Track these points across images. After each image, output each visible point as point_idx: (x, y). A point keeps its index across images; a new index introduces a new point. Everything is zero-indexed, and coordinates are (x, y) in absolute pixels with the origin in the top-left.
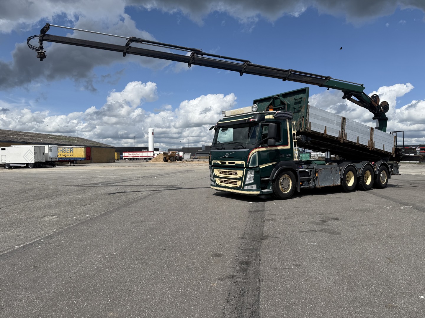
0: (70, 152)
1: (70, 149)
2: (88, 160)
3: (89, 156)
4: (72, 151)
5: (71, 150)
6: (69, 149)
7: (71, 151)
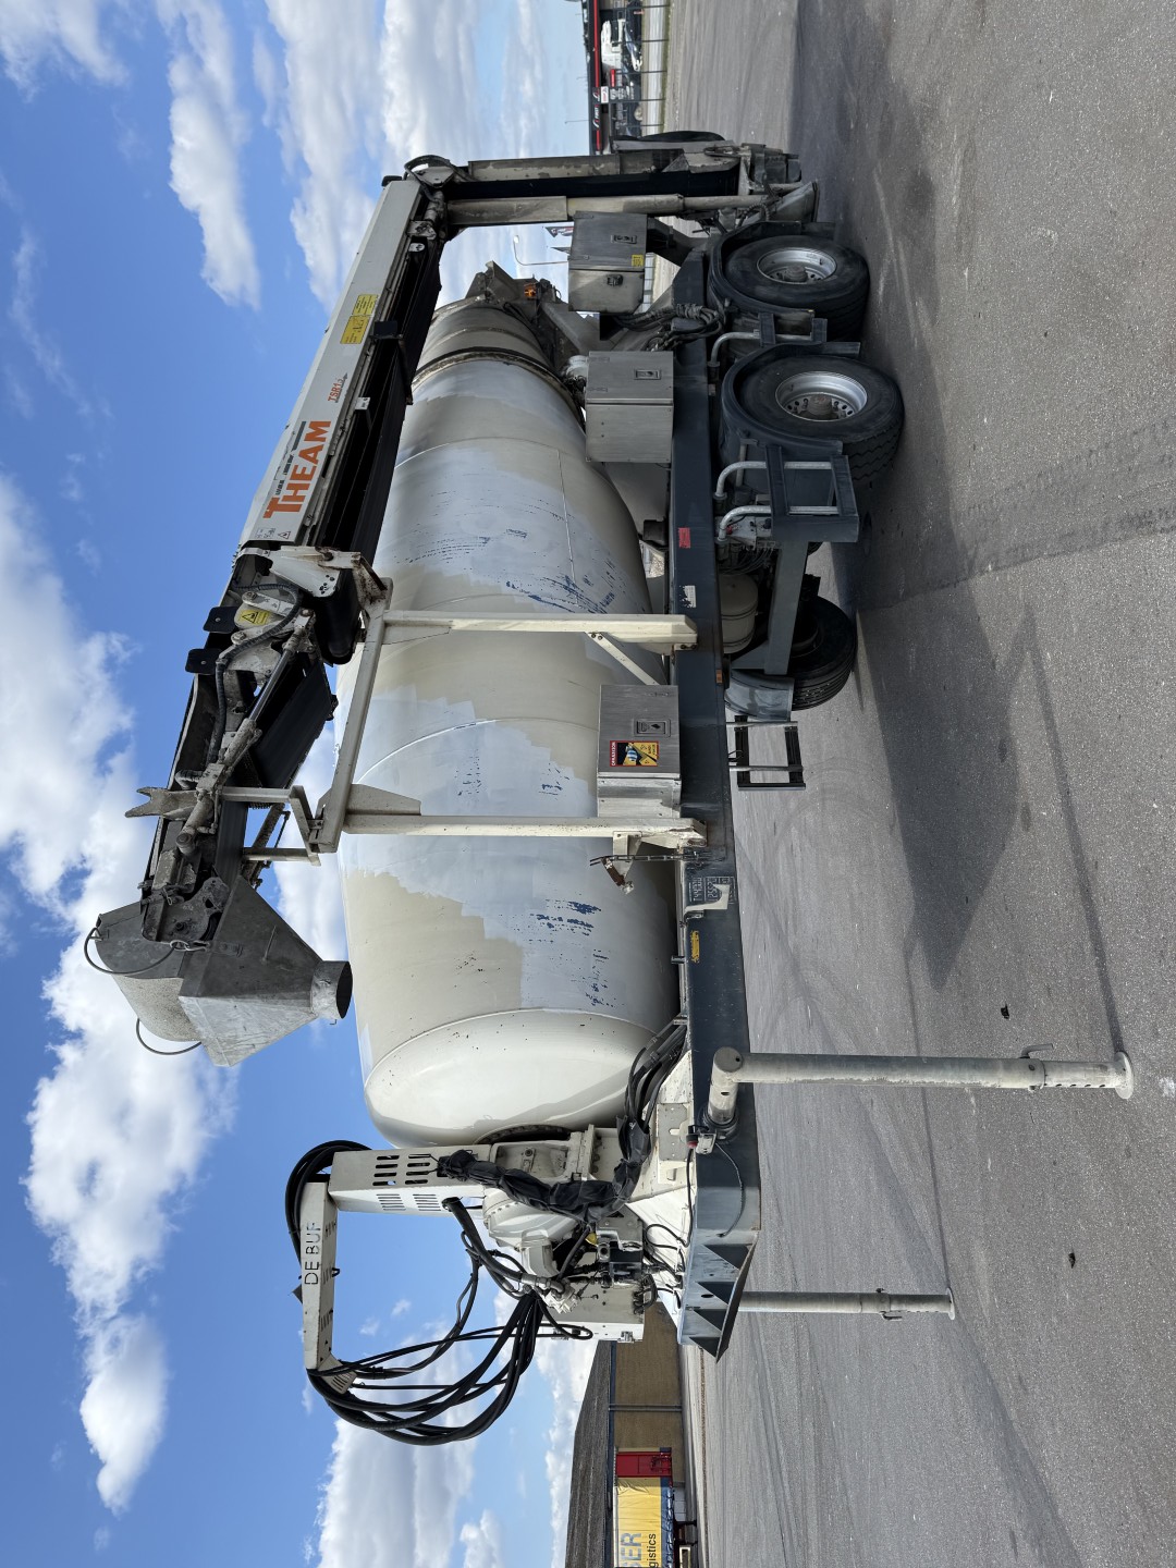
0: (640, 1545)
1: (626, 1544)
2: (670, 1470)
3: (655, 1458)
4: (631, 1539)
5: (627, 1540)
6: (627, 1549)
7: (635, 1541)
